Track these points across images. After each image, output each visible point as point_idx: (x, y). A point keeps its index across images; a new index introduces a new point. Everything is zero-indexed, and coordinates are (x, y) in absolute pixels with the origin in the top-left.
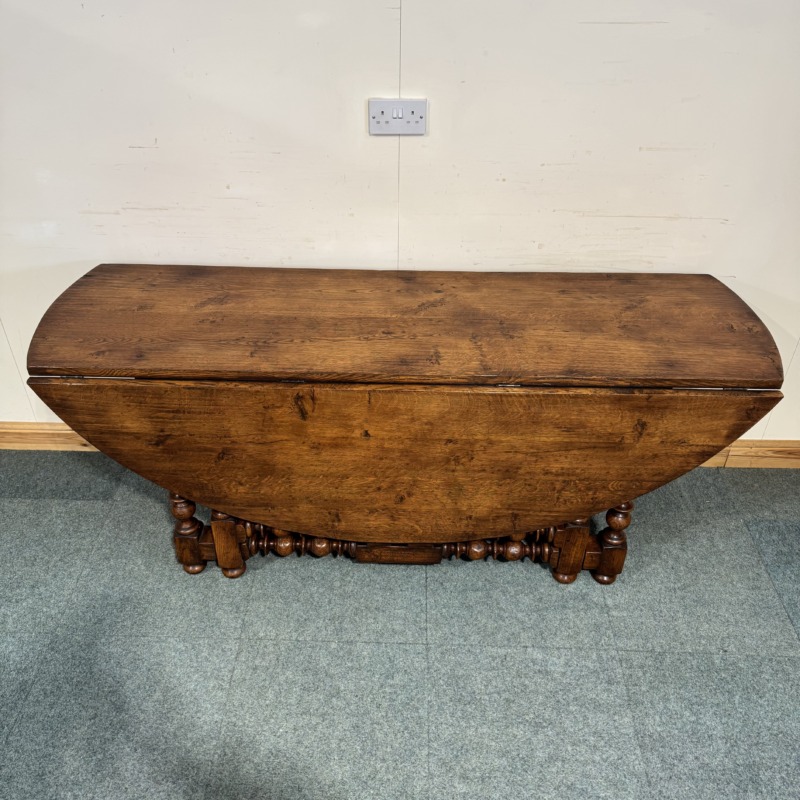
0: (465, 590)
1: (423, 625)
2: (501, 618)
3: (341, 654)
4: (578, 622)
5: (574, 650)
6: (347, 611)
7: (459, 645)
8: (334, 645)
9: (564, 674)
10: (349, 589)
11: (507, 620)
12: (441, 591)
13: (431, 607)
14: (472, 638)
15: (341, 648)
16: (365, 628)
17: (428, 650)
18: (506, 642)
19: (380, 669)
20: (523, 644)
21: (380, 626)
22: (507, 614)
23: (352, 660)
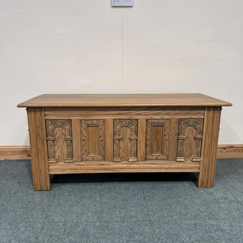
0: (165, 199)
1: (147, 213)
3: (102, 227)
4: (228, 208)
5: (231, 219)
6: (104, 209)
7: (169, 220)
9: (231, 230)
10: (105, 200)
11: (190, 209)
12: (153, 200)
13: (149, 206)
14: (175, 217)
15: (102, 225)
16: (115, 216)
17: (152, 224)
19: (126, 233)
20: (203, 218)
21: (123, 215)
22: (190, 207)
23: (109, 230)
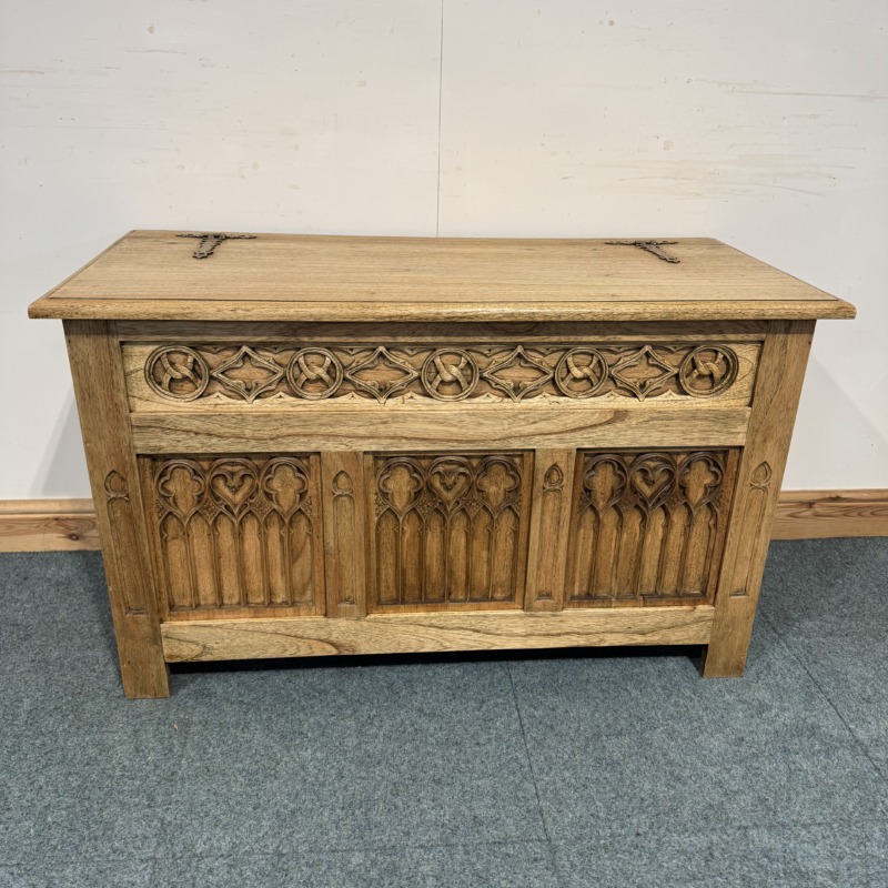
0: (597, 737)
2: (678, 779)
4: (823, 775)
7: (613, 835)
8: (357, 859)
10: (375, 748)
11: (690, 781)
12: (551, 741)
13: (541, 771)
14: (635, 821)
15: (374, 863)
16: (416, 820)
17: (553, 852)
18: (701, 823)
20: (737, 824)
21: (448, 814)
22: (687, 773)
